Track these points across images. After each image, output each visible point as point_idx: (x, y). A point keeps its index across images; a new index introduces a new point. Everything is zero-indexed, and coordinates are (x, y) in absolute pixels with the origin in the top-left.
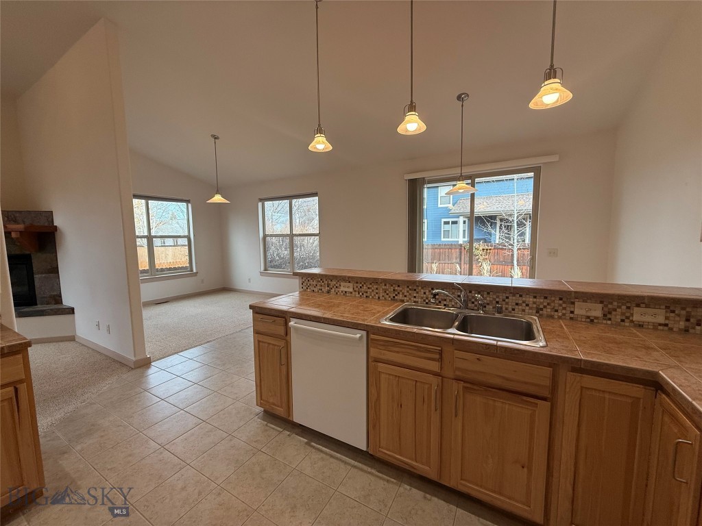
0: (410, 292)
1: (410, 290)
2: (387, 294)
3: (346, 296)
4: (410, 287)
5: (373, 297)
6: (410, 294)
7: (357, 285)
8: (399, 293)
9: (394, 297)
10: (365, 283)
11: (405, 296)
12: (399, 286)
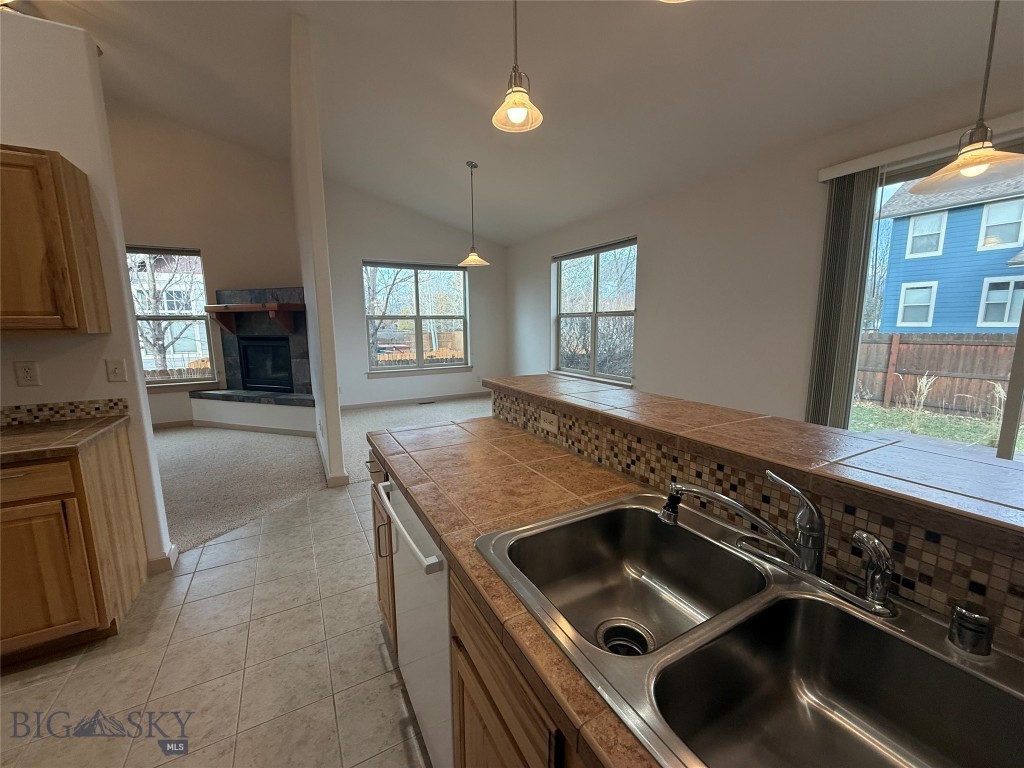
0: (664, 461)
1: (664, 456)
2: (616, 456)
3: (547, 442)
4: (664, 450)
5: (589, 455)
6: (663, 468)
7: (565, 421)
8: (638, 459)
9: (628, 466)
10: (577, 420)
11: (653, 470)
12: (639, 441)
